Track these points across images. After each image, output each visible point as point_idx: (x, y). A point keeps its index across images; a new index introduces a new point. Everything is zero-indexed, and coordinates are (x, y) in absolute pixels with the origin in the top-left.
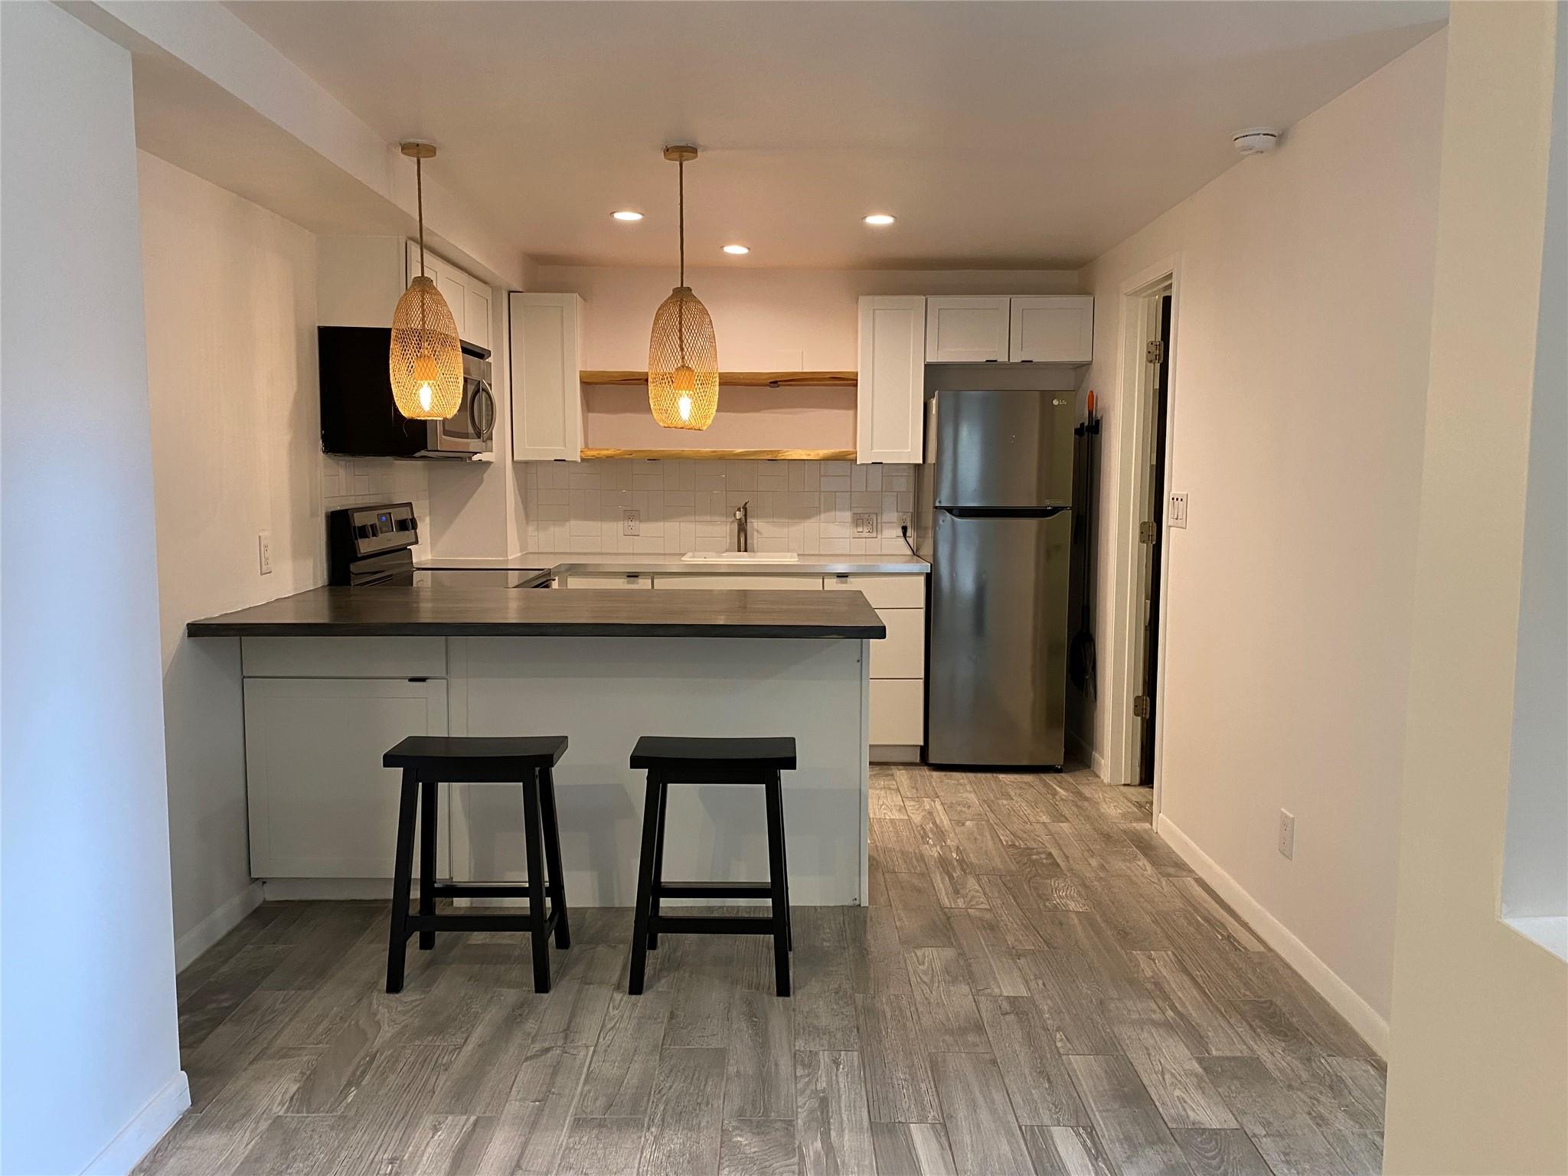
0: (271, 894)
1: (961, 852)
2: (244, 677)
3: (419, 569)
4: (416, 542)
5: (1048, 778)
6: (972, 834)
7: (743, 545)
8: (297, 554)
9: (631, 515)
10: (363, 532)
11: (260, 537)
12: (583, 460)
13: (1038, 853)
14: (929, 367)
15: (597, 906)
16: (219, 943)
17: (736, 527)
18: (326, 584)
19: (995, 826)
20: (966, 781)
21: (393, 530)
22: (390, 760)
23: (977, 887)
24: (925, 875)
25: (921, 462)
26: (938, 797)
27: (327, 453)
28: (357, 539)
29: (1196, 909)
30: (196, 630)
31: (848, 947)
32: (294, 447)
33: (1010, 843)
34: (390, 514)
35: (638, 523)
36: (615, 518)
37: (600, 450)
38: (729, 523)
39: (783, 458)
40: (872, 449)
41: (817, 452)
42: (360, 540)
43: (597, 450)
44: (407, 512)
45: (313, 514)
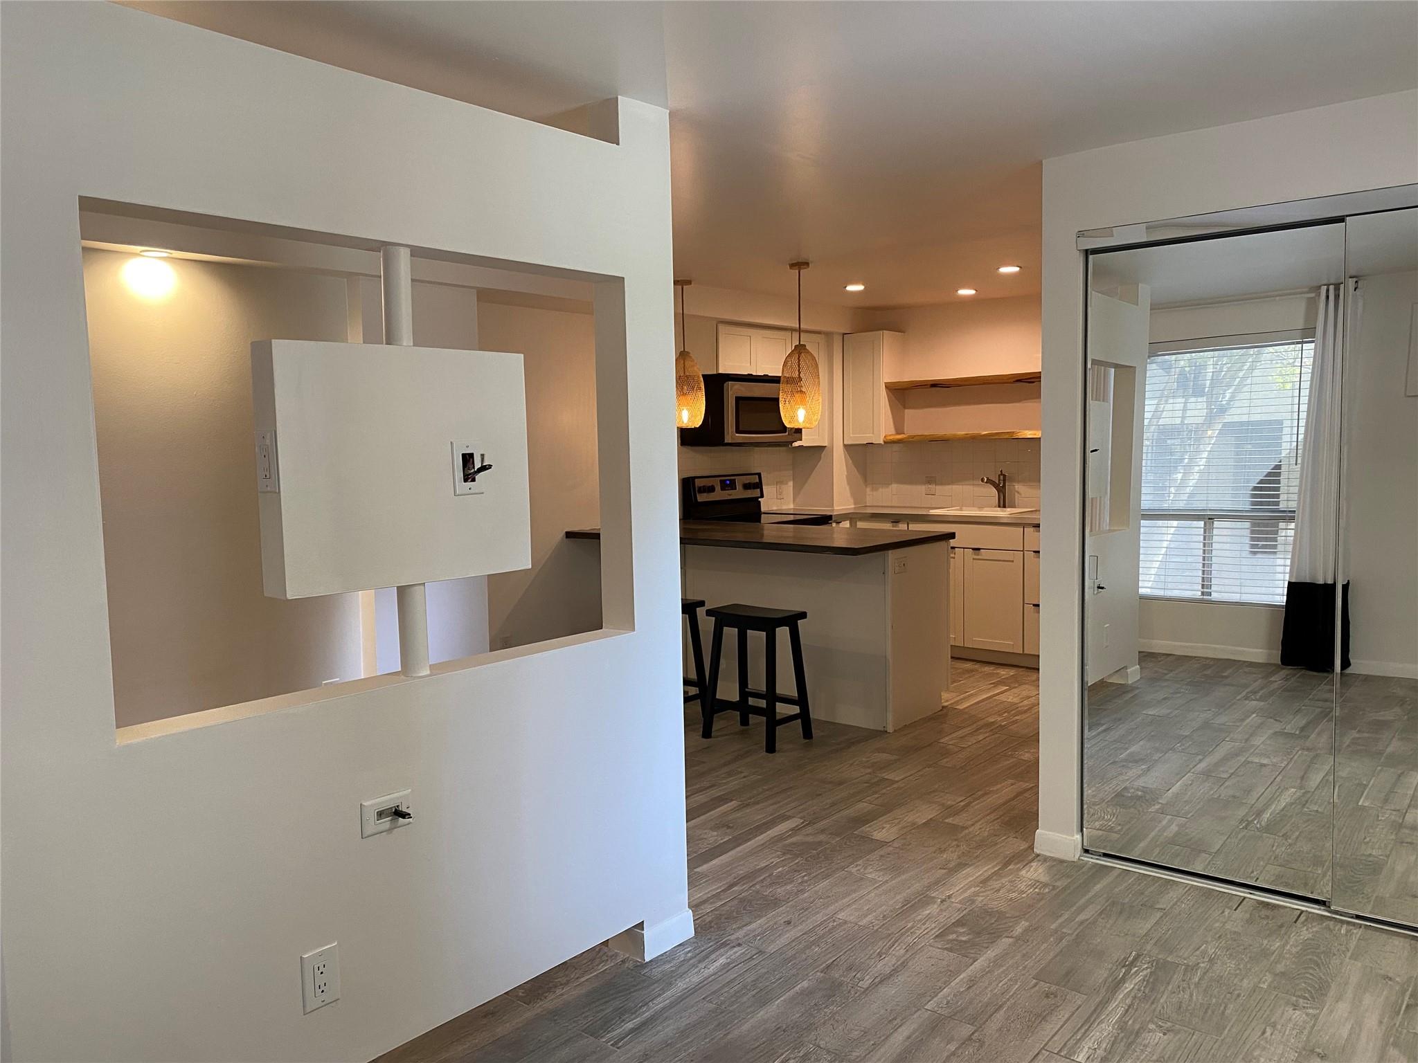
3: (764, 513)
4: (763, 497)
7: (1003, 504)
9: (930, 480)
10: (703, 490)
12: (885, 442)
21: (736, 489)
28: (696, 493)
30: (569, 535)
34: (734, 479)
35: (934, 486)
39: (1017, 437)
42: (698, 494)
44: (757, 478)
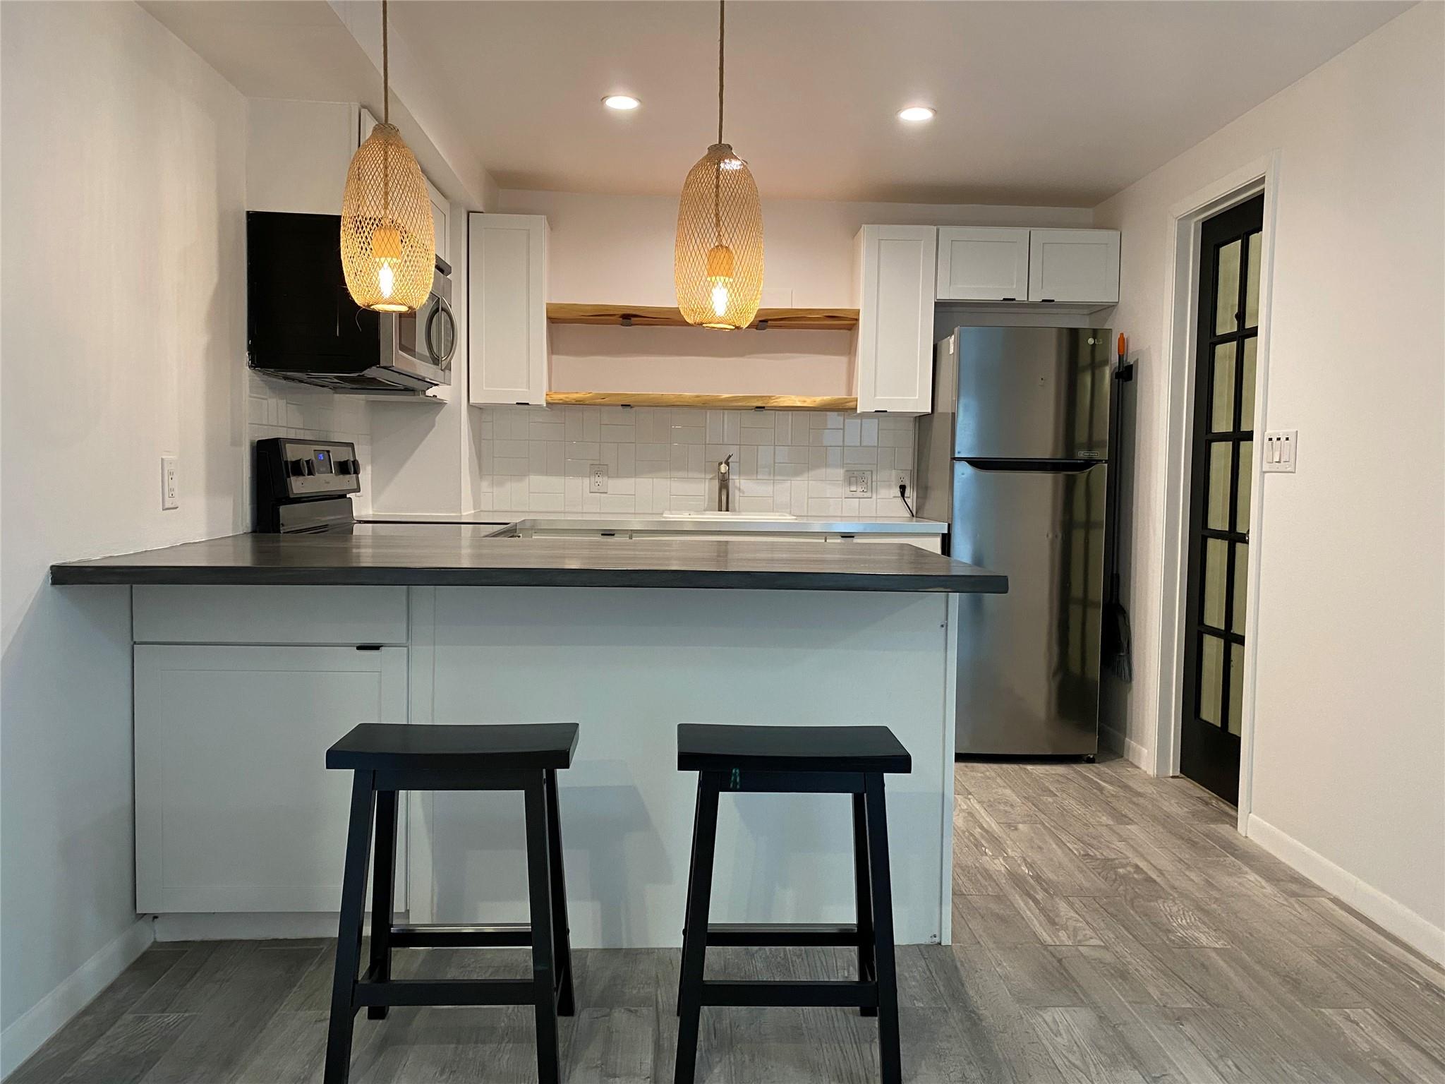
0: (165, 933)
1: (1031, 865)
2: (135, 643)
4: (358, 490)
5: (1082, 768)
6: (1031, 840)
7: (724, 503)
8: (213, 488)
9: (599, 469)
10: (297, 468)
11: (162, 459)
12: (548, 403)
13: (1124, 866)
14: (940, 306)
15: (600, 947)
16: (85, 1012)
17: (716, 484)
18: (250, 530)
19: (1053, 829)
20: (993, 774)
21: (332, 472)
22: (336, 758)
23: (1073, 914)
24: (1000, 898)
25: (930, 411)
26: (970, 794)
27: (255, 367)
28: (289, 477)
29: (1363, 946)
30: (63, 576)
31: (950, 1009)
32: (212, 353)
33: (1082, 852)
34: (328, 452)
35: (606, 478)
36: (578, 473)
37: (568, 393)
38: (707, 481)
39: (773, 405)
40: (875, 396)
41: (813, 398)
42: (293, 479)
43: (564, 393)
44: (349, 453)
45: (235, 442)
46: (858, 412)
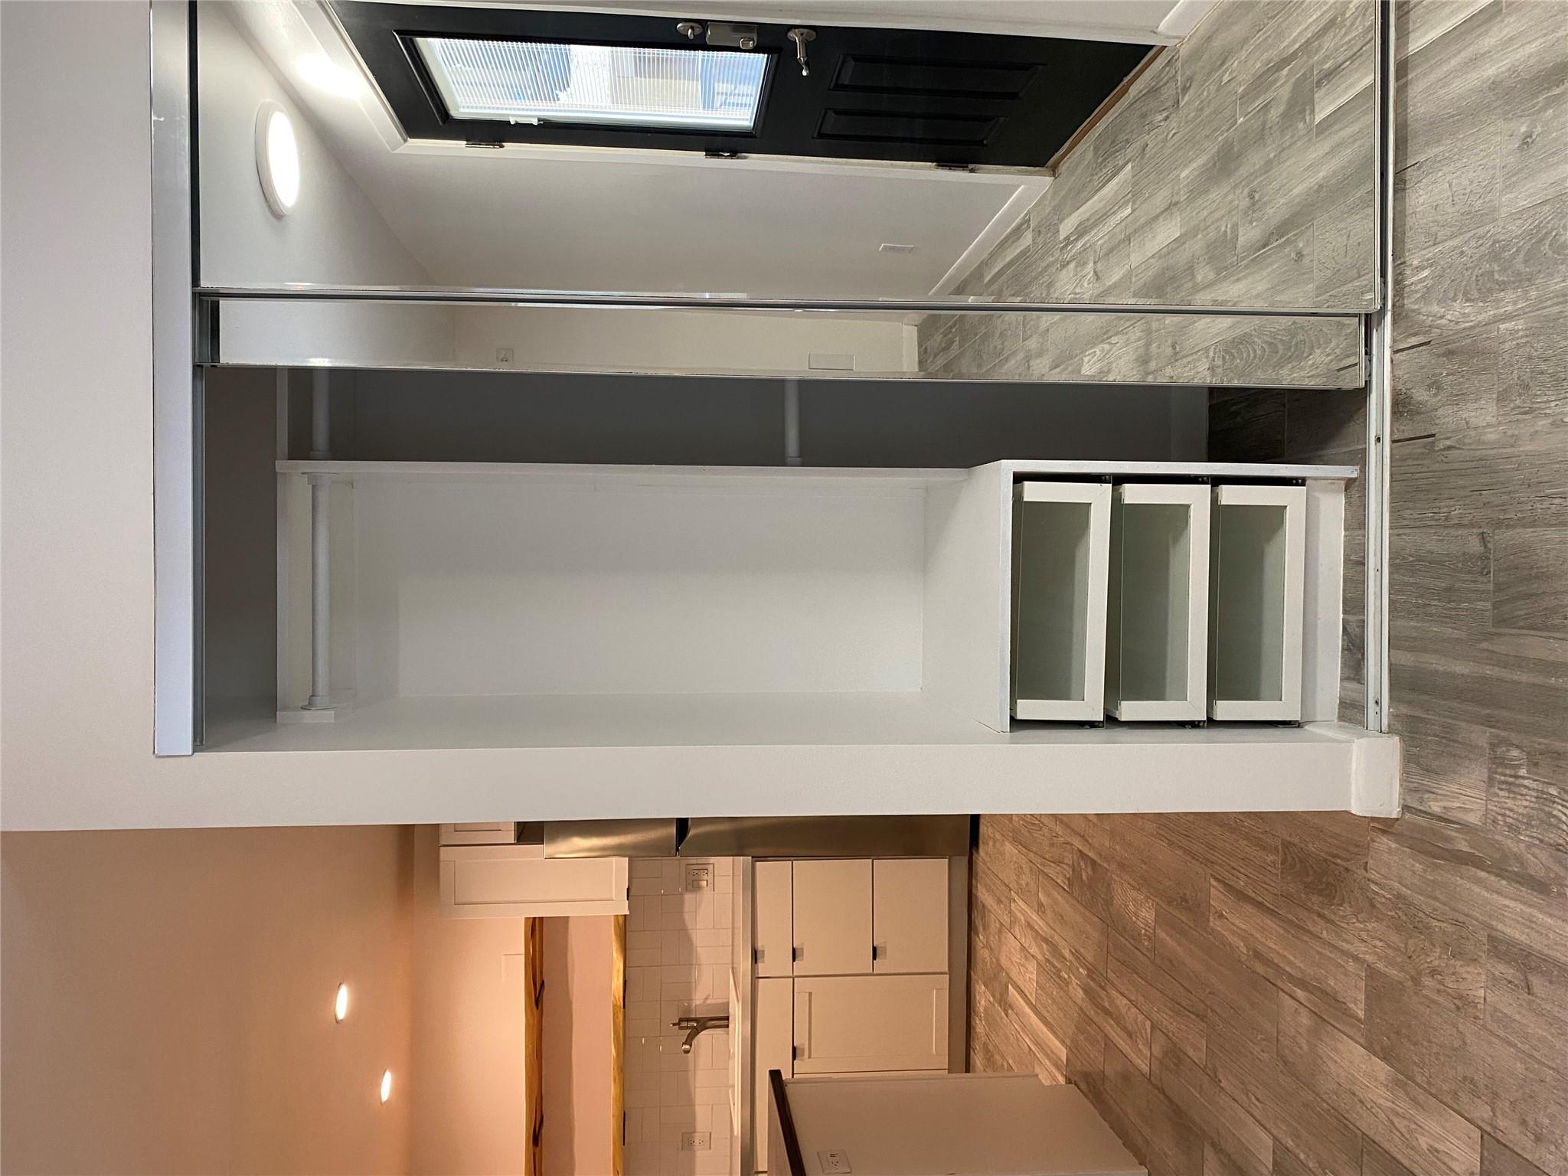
7: (722, 1021)
9: (687, 1141)
14: (521, 841)
17: (701, 1035)
35: (697, 1135)
38: (697, 1047)
40: (613, 902)
46: (628, 913)
